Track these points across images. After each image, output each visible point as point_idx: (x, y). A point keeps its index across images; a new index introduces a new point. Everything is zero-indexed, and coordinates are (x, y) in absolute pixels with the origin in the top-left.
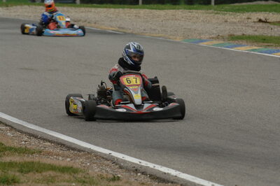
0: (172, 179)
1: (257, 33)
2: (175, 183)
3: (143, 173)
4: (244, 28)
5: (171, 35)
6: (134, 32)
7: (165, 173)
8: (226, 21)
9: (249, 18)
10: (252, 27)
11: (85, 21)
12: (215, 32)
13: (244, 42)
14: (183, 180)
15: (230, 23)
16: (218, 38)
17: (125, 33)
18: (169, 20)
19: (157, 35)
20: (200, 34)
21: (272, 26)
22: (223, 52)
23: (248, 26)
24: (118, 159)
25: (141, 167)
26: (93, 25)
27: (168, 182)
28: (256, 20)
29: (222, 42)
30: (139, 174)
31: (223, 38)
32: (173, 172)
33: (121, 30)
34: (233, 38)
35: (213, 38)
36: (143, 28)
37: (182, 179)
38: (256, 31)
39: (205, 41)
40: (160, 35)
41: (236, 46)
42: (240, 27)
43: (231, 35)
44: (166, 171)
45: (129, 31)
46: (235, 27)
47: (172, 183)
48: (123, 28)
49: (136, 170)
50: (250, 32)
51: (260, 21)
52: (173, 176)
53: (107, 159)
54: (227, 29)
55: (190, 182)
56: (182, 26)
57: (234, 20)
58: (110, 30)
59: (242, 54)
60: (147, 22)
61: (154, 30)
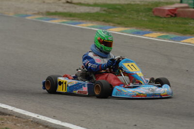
0: (9, 113)
1: (65, 11)
2: (12, 115)
4: (57, 7)
7: (4, 109)
8: (44, 2)
9: (60, 0)
10: (62, 6)
12: (36, 9)
13: (57, 17)
15: (47, 3)
16: (39, 13)
20: (26, 11)
21: (76, 6)
22: (42, 23)
23: (59, 6)
27: (6, 115)
28: (64, 2)
29: (41, 16)
31: (42, 14)
32: (10, 108)
34: (49, 14)
35: (35, 14)
37: (17, 112)
38: (65, 9)
39: (30, 16)
43: (48, 12)
44: (5, 107)
46: (51, 6)
47: (9, 115)
50: (60, 10)
51: (68, 2)
52: (10, 110)
54: (45, 8)
59: (56, 25)
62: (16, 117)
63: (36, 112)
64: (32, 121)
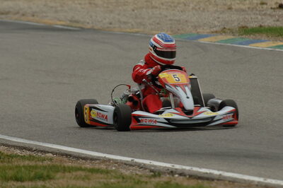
2: (221, 180)
3: (181, 175)
4: (259, 17)
5: (152, 29)
6: (96, 27)
8: (230, 9)
9: (262, 4)
10: (270, 15)
11: (18, 13)
12: (216, 23)
13: (264, 37)
14: (229, 177)
15: (236, 10)
16: (223, 31)
17: (82, 29)
18: (142, 8)
19: (132, 30)
20: (195, 27)
22: (235, 50)
23: (265, 14)
24: (144, 165)
25: (176, 169)
26: (31, 18)
28: (274, 6)
29: (231, 37)
30: (177, 176)
31: (232, 32)
33: (74, 24)
34: (245, 30)
35: (216, 32)
36: (107, 20)
38: (278, 20)
39: (206, 36)
40: (136, 30)
41: (252, 42)
42: (253, 16)
43: (243, 27)
45: (89, 26)
46: (247, 16)
48: (77, 22)
49: (172, 172)
50: (269, 22)
53: (131, 165)
54: (235, 20)
55: (237, 179)
56: (166, 16)
57: (242, 7)
58: (58, 24)
59: (263, 51)
60: (111, 12)
61: (125, 23)
62: (229, 181)
63: (260, 176)
64: (257, 185)
